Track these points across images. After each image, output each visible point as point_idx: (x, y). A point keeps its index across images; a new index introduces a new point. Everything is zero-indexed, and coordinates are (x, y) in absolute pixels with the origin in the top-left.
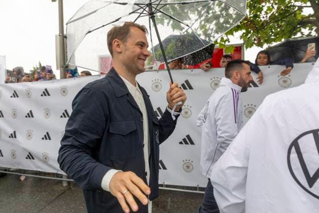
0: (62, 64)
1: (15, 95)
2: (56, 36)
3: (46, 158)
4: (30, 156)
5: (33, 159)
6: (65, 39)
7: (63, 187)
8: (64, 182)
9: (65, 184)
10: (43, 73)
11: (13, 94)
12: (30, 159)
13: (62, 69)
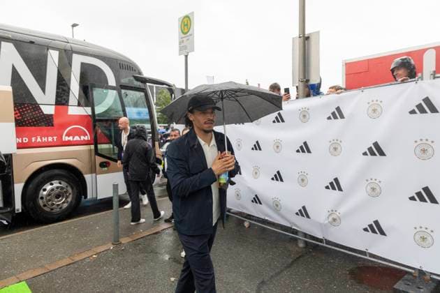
0: (302, 77)
2: (293, 38)
3: (277, 205)
4: (256, 200)
5: (260, 203)
6: (306, 42)
7: (299, 247)
8: (299, 241)
9: (301, 245)
12: (256, 202)
13: (301, 84)
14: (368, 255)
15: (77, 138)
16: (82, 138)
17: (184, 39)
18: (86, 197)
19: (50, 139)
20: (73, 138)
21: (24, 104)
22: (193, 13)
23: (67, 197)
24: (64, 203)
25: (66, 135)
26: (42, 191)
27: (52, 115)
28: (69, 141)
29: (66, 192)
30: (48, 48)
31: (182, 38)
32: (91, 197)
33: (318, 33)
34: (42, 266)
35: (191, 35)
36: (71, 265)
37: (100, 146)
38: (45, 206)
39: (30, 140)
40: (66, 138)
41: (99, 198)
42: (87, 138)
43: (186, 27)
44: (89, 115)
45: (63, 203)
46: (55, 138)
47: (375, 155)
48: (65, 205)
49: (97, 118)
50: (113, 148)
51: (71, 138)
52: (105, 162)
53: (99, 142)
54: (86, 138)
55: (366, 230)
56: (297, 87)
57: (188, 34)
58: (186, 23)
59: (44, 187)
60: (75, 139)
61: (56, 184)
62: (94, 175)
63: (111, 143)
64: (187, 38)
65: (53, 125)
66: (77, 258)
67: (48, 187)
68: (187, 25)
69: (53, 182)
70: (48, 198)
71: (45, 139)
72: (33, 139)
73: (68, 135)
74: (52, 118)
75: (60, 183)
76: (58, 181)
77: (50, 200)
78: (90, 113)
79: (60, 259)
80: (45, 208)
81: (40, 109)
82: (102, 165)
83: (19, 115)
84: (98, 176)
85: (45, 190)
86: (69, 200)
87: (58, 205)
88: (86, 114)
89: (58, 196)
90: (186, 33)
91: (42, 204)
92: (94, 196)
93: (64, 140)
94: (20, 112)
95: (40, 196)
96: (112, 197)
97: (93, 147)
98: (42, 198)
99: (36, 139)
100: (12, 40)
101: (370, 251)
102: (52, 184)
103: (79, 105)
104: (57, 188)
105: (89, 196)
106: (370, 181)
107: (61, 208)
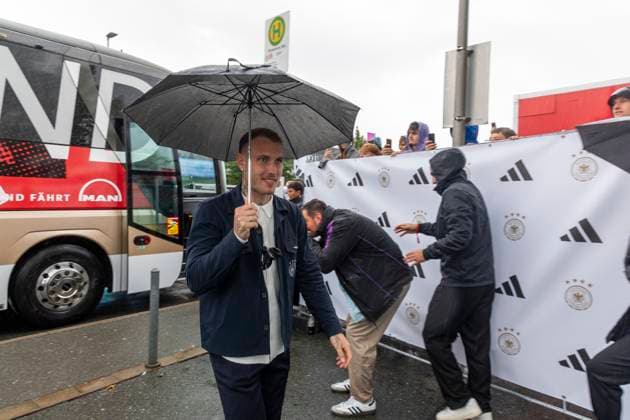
0: (459, 113)
1: (358, 180)
6: (468, 59)
10: (415, 137)
11: (354, 179)
13: (458, 124)
14: (565, 406)
15: (101, 198)
16: (110, 198)
17: (274, 53)
18: (110, 290)
19: (59, 198)
20: (96, 197)
21: (21, 142)
22: (288, 12)
23: (80, 289)
24: (75, 297)
25: (85, 193)
26: (41, 277)
27: (63, 161)
28: (89, 202)
29: (80, 280)
30: (64, 57)
31: (270, 51)
32: (118, 290)
33: (488, 44)
34: (28, 401)
35: (283, 46)
36: (76, 401)
37: (136, 213)
38: (45, 300)
39: (27, 197)
40: (83, 198)
41: (130, 292)
42: (118, 198)
43: (276, 35)
44: (123, 164)
45: (73, 298)
46: (67, 196)
47: (583, 240)
48: (78, 301)
49: (134, 168)
50: (157, 216)
51: (91, 198)
52: (144, 237)
53: (134, 205)
54: (115, 199)
55: (564, 363)
56: (451, 129)
57: (280, 45)
58: (277, 28)
59: (45, 272)
60: (98, 199)
61: (64, 266)
62: (124, 256)
63: (154, 208)
64: (278, 51)
65: (64, 176)
66: (87, 389)
67: (52, 272)
68: (278, 31)
69: (59, 264)
70: (51, 288)
71: (51, 198)
72: (32, 197)
73: (87, 192)
74: (64, 166)
75: (71, 266)
76: (67, 263)
77: (53, 292)
78: (124, 161)
79: (59, 390)
80: (46, 305)
81: (46, 151)
82: (138, 241)
83: (11, 157)
84: (130, 258)
85: (46, 276)
86: (84, 292)
87: (66, 300)
88: (117, 162)
89: (66, 286)
90: (277, 43)
91: (40, 298)
92: (123, 289)
93: (80, 199)
94: (14, 154)
95: (38, 285)
96: (149, 292)
97: (125, 213)
98: (41, 288)
99: (37, 196)
100: (9, 42)
101: (569, 400)
102: (58, 267)
103: (108, 147)
104: (67, 273)
105: (116, 288)
106: (572, 283)
107: (70, 305)
